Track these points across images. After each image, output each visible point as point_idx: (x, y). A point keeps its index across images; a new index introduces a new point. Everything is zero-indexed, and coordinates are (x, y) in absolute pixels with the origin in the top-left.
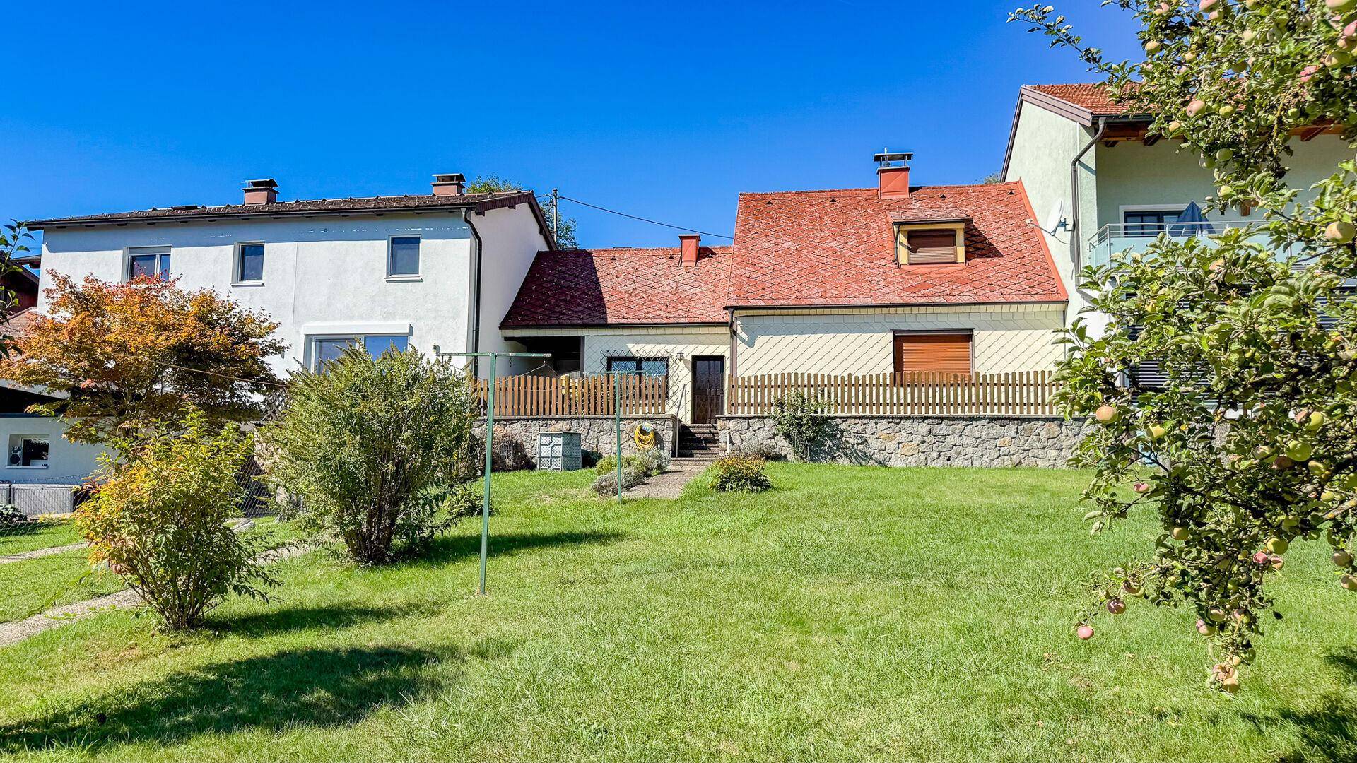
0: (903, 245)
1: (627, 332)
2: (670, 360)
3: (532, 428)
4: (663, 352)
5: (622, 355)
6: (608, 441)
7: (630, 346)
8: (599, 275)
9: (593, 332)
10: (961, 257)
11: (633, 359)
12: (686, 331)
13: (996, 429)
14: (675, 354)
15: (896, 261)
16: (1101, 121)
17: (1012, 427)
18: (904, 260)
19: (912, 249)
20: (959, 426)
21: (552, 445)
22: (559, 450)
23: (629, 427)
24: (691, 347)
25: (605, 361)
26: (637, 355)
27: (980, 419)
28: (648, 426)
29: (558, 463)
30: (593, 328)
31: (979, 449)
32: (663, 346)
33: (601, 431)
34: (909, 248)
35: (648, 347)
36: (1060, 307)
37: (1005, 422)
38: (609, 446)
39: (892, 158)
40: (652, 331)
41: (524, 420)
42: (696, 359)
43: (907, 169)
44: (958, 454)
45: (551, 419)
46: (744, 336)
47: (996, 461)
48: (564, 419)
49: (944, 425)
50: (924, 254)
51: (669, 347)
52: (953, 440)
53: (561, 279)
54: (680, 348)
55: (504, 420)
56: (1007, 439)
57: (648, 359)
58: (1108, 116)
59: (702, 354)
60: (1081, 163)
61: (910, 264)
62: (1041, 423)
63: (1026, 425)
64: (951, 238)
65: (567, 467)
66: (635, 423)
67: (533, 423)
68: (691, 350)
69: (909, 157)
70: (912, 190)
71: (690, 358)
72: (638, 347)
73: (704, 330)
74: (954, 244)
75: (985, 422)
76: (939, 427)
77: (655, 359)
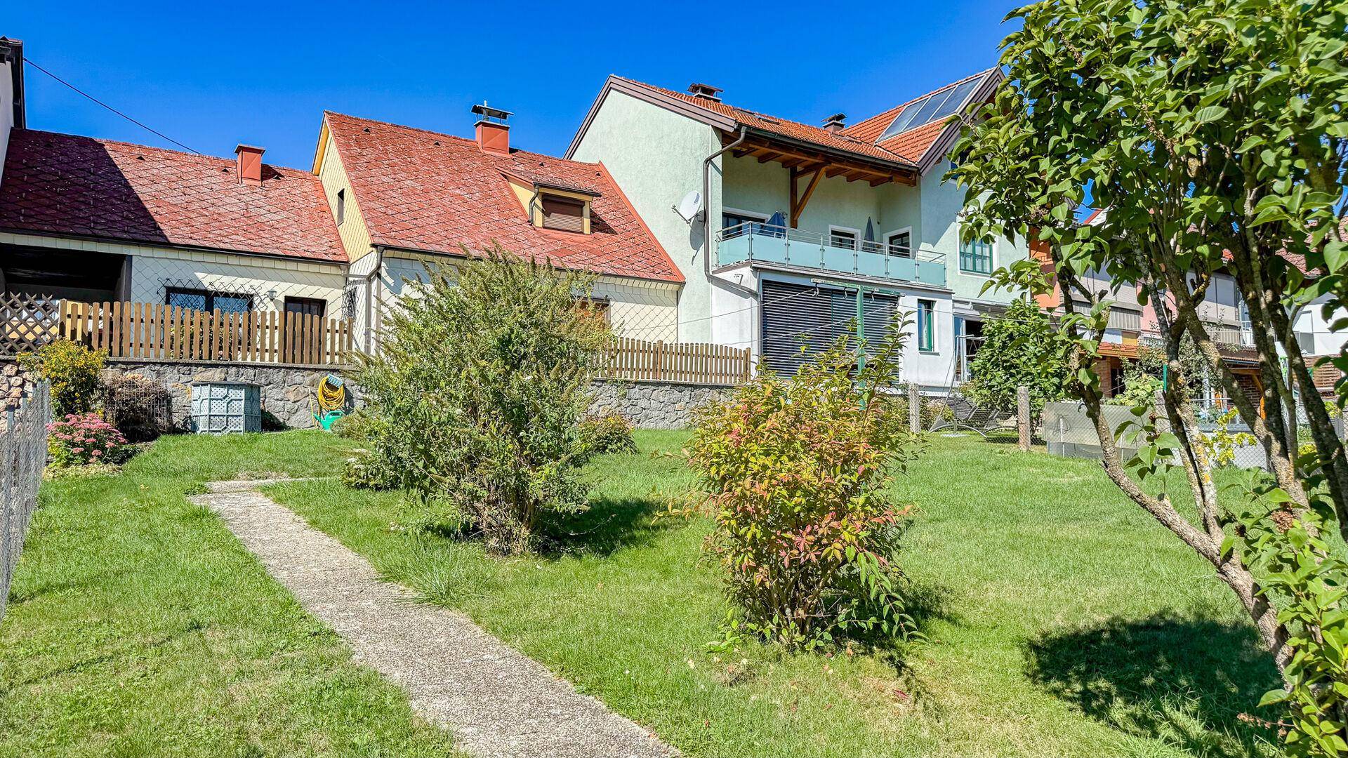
0: (538, 207)
1: (197, 257)
2: (255, 298)
3: (168, 376)
4: (247, 287)
5: (190, 286)
6: (280, 397)
7: (200, 275)
8: (127, 176)
9: (145, 252)
10: (587, 230)
11: (205, 293)
12: (279, 265)
13: (676, 394)
14: (262, 292)
15: (531, 222)
16: (743, 130)
17: (687, 392)
18: (538, 221)
19: (546, 213)
20: (649, 389)
21: (228, 400)
22: (239, 407)
23: (308, 380)
24: (284, 286)
25: (163, 292)
26: (210, 288)
27: (664, 384)
28: (337, 379)
29: (239, 425)
30: (146, 246)
31: (663, 412)
32: (248, 280)
33: (270, 383)
34: (543, 211)
35: (226, 280)
36: (676, 287)
37: (683, 388)
38: (281, 403)
39: (491, 113)
40: (233, 260)
41: (155, 364)
42: (289, 300)
43: (507, 129)
44: (646, 416)
45: (197, 365)
46: (390, 281)
47: (674, 424)
48: (216, 366)
49: (637, 389)
50: (557, 219)
51: (256, 283)
52: (643, 403)
53: (67, 171)
54: (269, 285)
55: (123, 363)
56: (683, 404)
57: (226, 295)
58: (748, 127)
59: (297, 295)
60: (712, 163)
61: (544, 227)
62: (707, 390)
63: (697, 391)
64: (579, 209)
65: (248, 428)
66: (317, 375)
67: (169, 369)
68: (286, 289)
69: (504, 116)
70: (512, 151)
71: (283, 300)
72: (213, 278)
73: (302, 267)
74: (581, 215)
75: (668, 388)
76: (634, 390)
77: (237, 296)
